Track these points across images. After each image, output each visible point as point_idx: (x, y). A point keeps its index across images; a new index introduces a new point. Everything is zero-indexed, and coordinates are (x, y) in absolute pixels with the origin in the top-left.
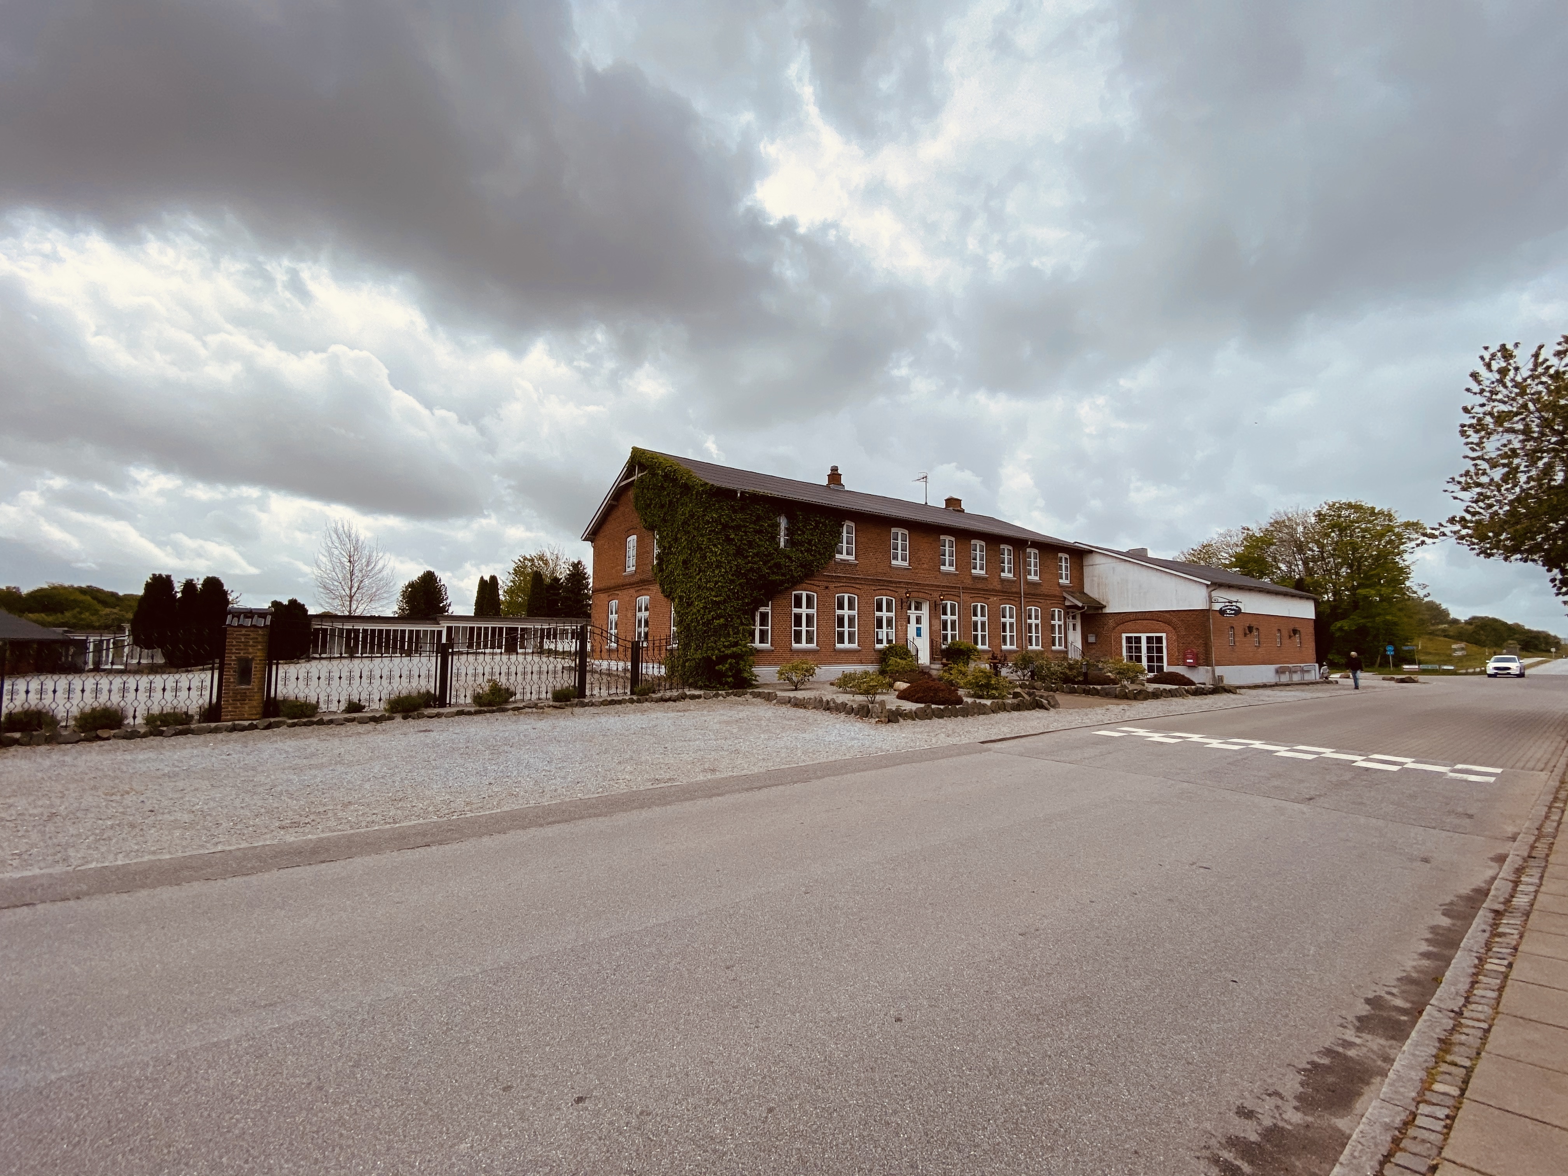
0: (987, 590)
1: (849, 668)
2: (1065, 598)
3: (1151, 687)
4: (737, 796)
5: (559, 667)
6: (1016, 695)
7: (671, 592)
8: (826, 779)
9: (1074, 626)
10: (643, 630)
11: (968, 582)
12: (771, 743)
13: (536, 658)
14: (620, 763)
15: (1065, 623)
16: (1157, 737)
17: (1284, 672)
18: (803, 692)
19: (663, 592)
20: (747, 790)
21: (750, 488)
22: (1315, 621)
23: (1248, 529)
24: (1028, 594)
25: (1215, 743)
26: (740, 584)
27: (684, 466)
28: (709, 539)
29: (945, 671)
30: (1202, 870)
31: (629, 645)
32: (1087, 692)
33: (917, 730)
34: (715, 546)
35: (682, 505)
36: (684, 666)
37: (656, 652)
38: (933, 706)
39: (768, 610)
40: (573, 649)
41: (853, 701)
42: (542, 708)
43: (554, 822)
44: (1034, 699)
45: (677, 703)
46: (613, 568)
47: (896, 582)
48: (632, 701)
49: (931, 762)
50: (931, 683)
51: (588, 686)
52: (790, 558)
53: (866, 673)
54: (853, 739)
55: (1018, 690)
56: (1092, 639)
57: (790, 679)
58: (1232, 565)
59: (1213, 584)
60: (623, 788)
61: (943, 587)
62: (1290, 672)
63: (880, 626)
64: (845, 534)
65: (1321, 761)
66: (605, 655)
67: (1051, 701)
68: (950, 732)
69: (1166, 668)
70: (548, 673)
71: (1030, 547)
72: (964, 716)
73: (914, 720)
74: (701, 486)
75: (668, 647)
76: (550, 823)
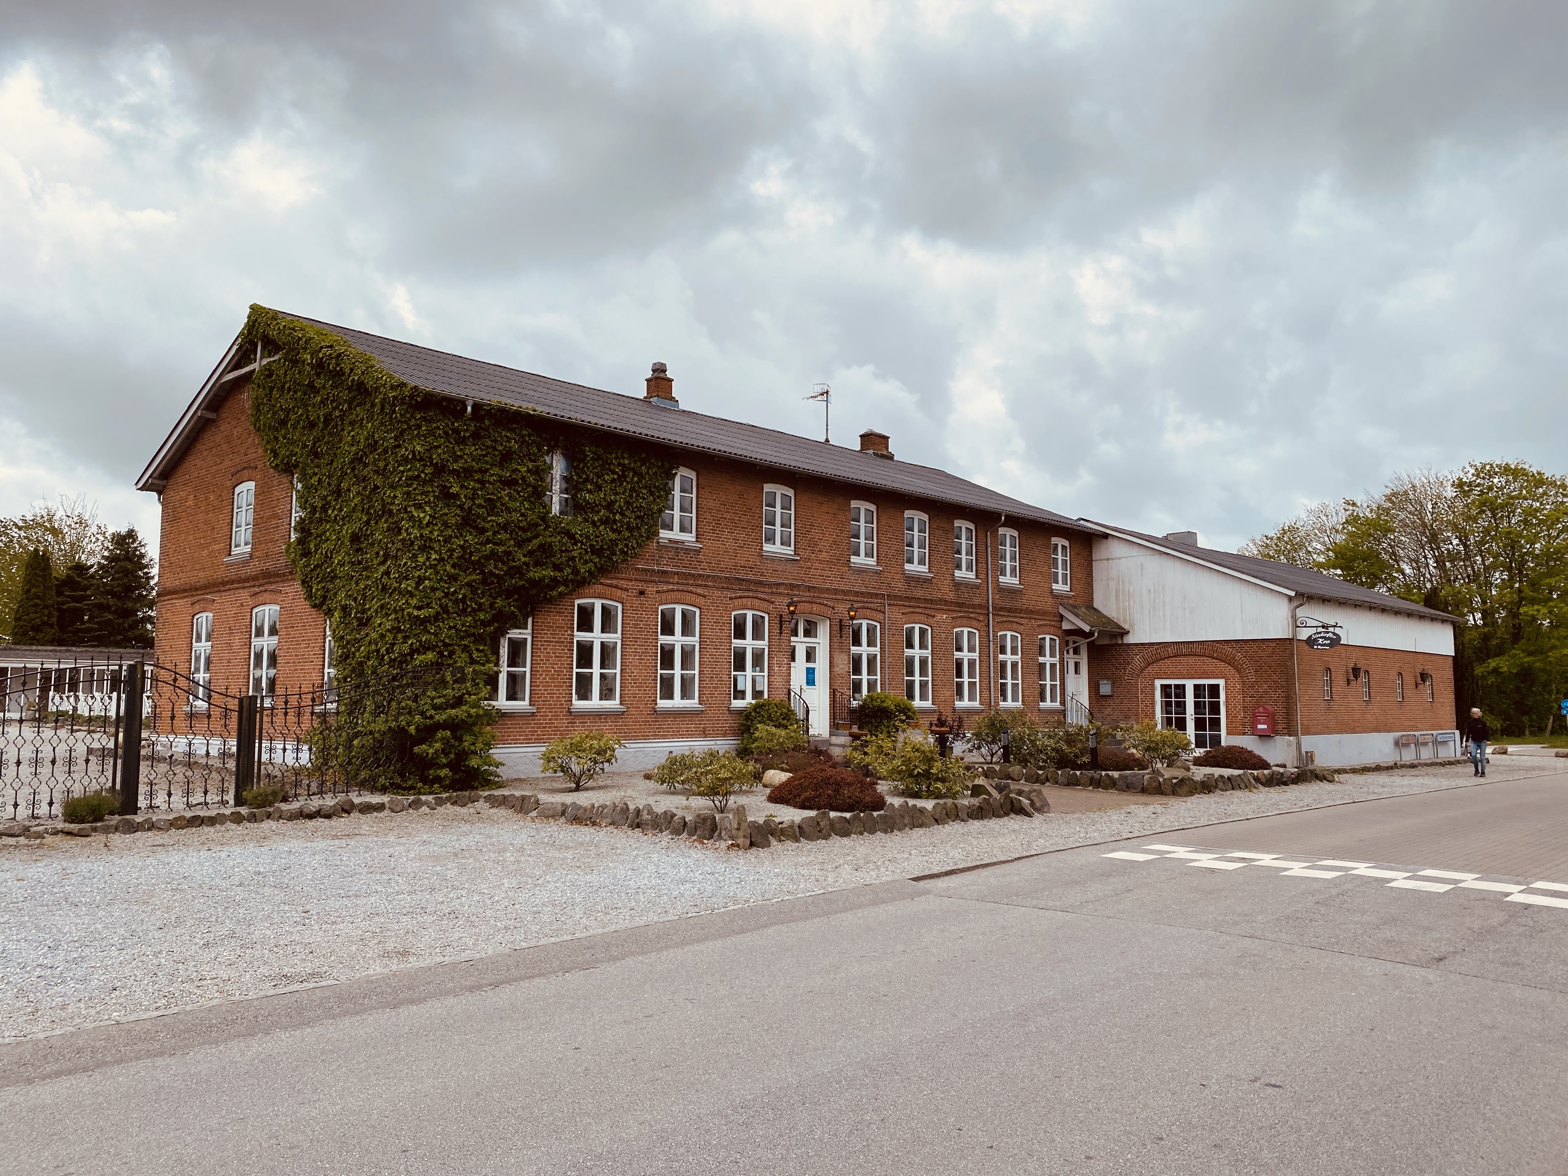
0: (931, 601)
1: (681, 746)
2: (1062, 616)
3: (1200, 773)
4: (451, 1001)
5: (81, 750)
6: (977, 791)
7: (324, 597)
8: (629, 961)
9: (1077, 665)
10: (265, 673)
11: (899, 586)
12: (524, 896)
13: (28, 731)
14: (207, 945)
15: (1062, 660)
16: (1206, 860)
17: (1407, 745)
18: (590, 793)
19: (310, 596)
20: (471, 989)
21: (494, 398)
22: (1455, 658)
23: (1354, 504)
24: (1001, 609)
25: (1297, 869)
26: (469, 584)
27: (359, 348)
28: (408, 493)
29: (855, 749)
30: (1270, 1090)
31: (234, 704)
32: (1096, 784)
33: (802, 859)
34: (419, 507)
35: (352, 423)
36: (349, 747)
37: (291, 718)
38: (833, 814)
39: (525, 634)
40: (112, 713)
41: (687, 808)
42: (40, 836)
43: (58, 1074)
44: (1007, 797)
45: (334, 822)
46: (203, 547)
47: (770, 585)
48: (237, 819)
49: (825, 919)
50: (830, 772)
51: (143, 789)
52: (571, 536)
53: (713, 755)
54: (683, 882)
55: (981, 781)
56: (1105, 688)
57: (564, 769)
58: (1330, 565)
59: (1299, 595)
60: (212, 997)
61: (857, 594)
62: (1417, 744)
63: (740, 665)
64: (677, 493)
65: (1459, 893)
66: (181, 723)
67: (1036, 799)
68: (861, 862)
69: (1226, 740)
70: (53, 762)
71: (1003, 525)
72: (886, 832)
73: (798, 841)
74: (392, 387)
75: (317, 709)
76: (49, 1076)
